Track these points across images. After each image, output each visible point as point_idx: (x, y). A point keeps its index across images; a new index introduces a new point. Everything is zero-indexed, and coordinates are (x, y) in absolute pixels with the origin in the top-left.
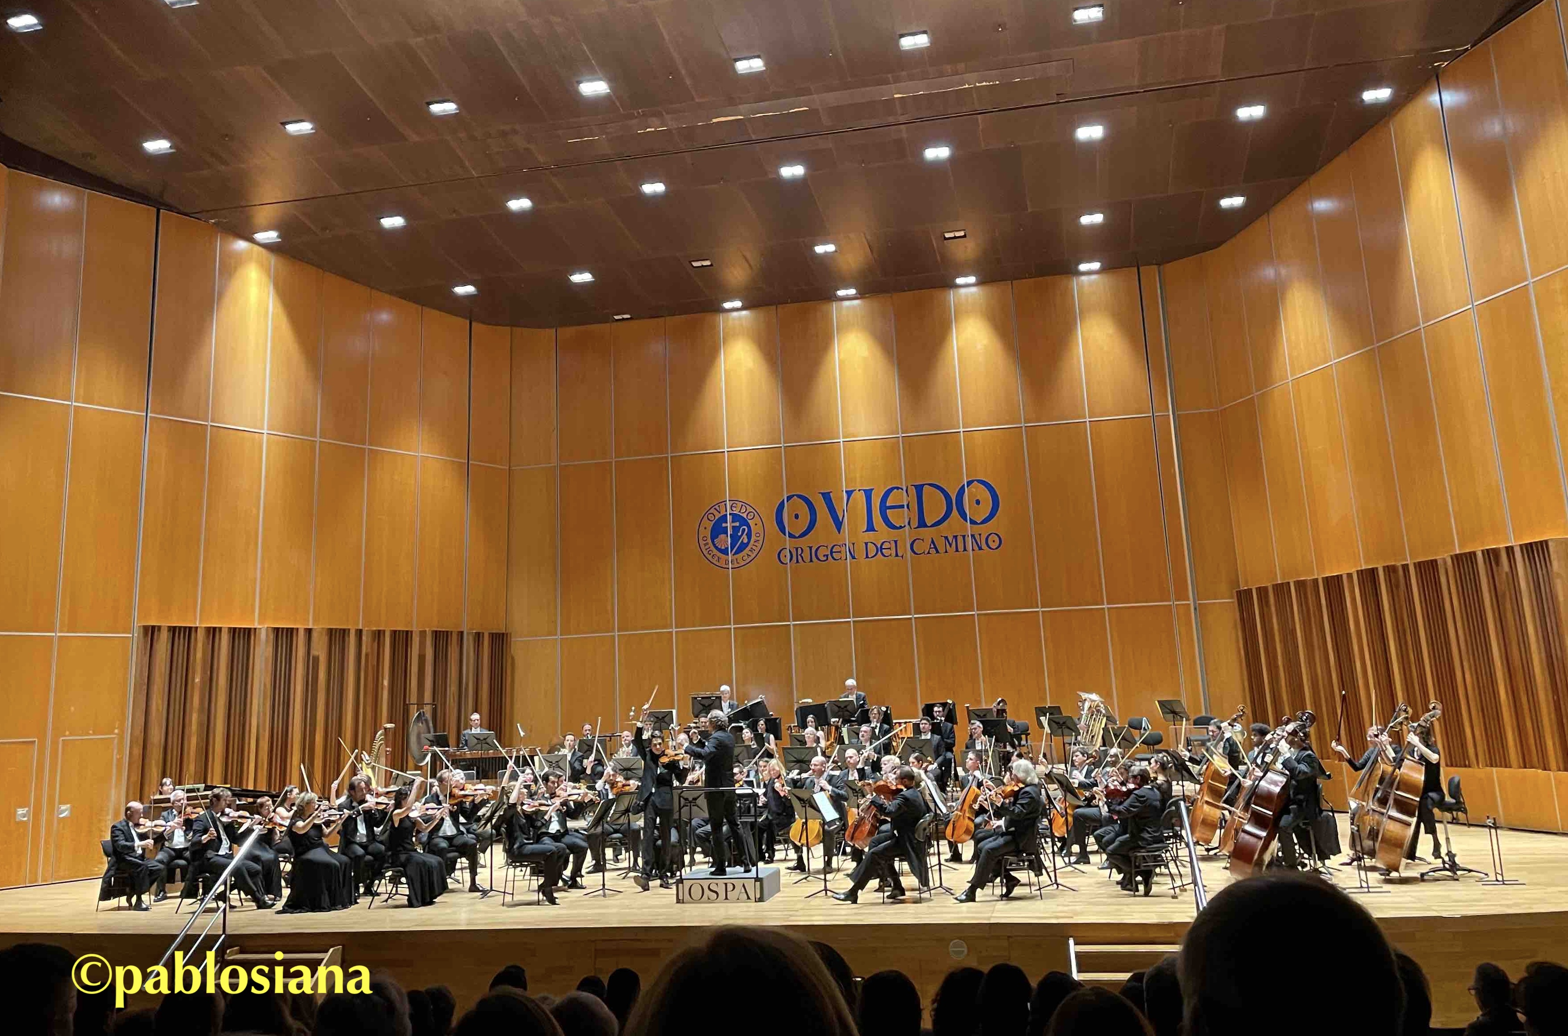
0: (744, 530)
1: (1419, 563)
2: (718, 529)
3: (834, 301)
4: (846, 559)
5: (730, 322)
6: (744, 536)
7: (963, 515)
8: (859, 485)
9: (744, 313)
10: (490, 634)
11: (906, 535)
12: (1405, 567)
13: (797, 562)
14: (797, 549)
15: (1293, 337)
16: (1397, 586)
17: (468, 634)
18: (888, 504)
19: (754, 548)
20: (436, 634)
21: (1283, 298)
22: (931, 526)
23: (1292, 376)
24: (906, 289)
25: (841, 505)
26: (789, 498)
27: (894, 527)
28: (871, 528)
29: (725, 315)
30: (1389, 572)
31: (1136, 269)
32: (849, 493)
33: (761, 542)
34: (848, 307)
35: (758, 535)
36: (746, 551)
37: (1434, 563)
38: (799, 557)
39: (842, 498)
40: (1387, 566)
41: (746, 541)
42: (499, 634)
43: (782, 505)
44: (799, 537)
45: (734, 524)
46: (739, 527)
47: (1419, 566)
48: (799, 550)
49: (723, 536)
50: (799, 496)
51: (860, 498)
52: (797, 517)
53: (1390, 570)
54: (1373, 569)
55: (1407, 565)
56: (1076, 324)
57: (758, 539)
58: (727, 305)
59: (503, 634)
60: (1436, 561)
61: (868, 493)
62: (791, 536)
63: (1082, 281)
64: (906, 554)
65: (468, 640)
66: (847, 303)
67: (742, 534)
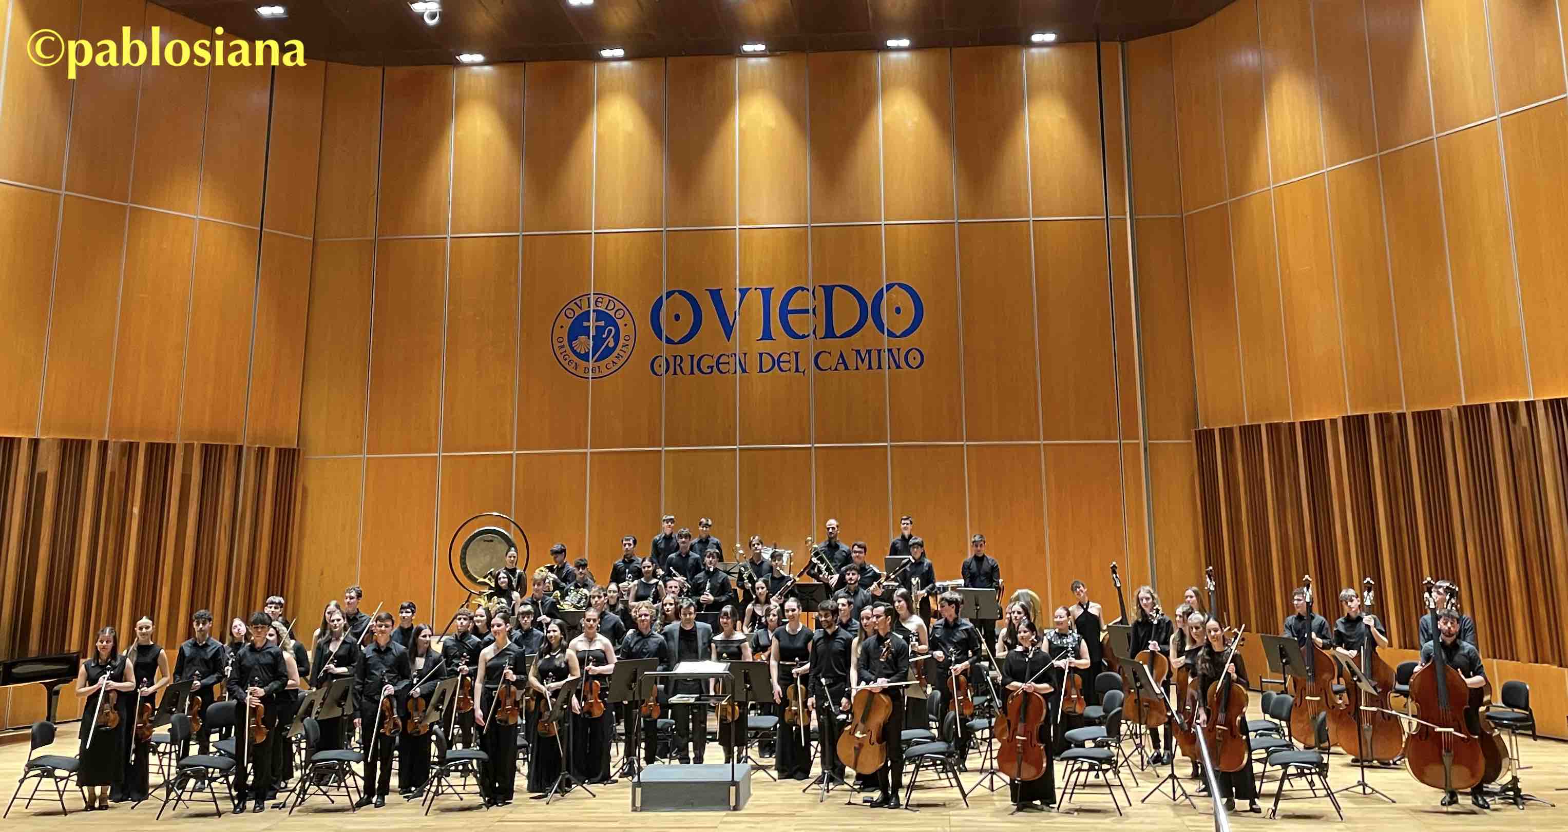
0: (610, 331)
1: (1419, 413)
2: (578, 329)
3: (738, 56)
4: (735, 372)
5: (607, 74)
6: (611, 339)
7: (880, 326)
8: (757, 282)
9: (626, 64)
10: (277, 449)
11: (809, 348)
12: (1401, 417)
13: (675, 373)
14: (675, 357)
15: (1278, 138)
16: (1391, 438)
17: (248, 448)
18: (789, 308)
19: (622, 353)
20: (206, 448)
21: (1269, 89)
22: (841, 337)
23: (1274, 183)
24: (826, 48)
25: (732, 305)
26: (669, 294)
27: (794, 335)
28: (767, 335)
29: (602, 64)
30: (1382, 420)
31: (1095, 44)
32: (743, 292)
33: (630, 348)
34: (754, 67)
35: (627, 338)
36: (612, 357)
37: (1436, 414)
38: (678, 367)
39: (735, 295)
40: (1380, 414)
41: (612, 345)
42: (290, 450)
43: (660, 301)
44: (680, 342)
45: (599, 323)
46: (605, 327)
47: (1418, 416)
48: (678, 358)
49: (583, 338)
50: (681, 293)
51: (756, 298)
52: (677, 317)
53: (1383, 419)
54: (1362, 416)
55: (1404, 414)
56: (1024, 104)
57: (627, 343)
58: (606, 53)
59: (294, 450)
60: (1439, 411)
61: (766, 293)
62: (669, 341)
63: (1033, 54)
64: (809, 368)
65: (248, 454)
66: (753, 61)
67: (607, 337)
